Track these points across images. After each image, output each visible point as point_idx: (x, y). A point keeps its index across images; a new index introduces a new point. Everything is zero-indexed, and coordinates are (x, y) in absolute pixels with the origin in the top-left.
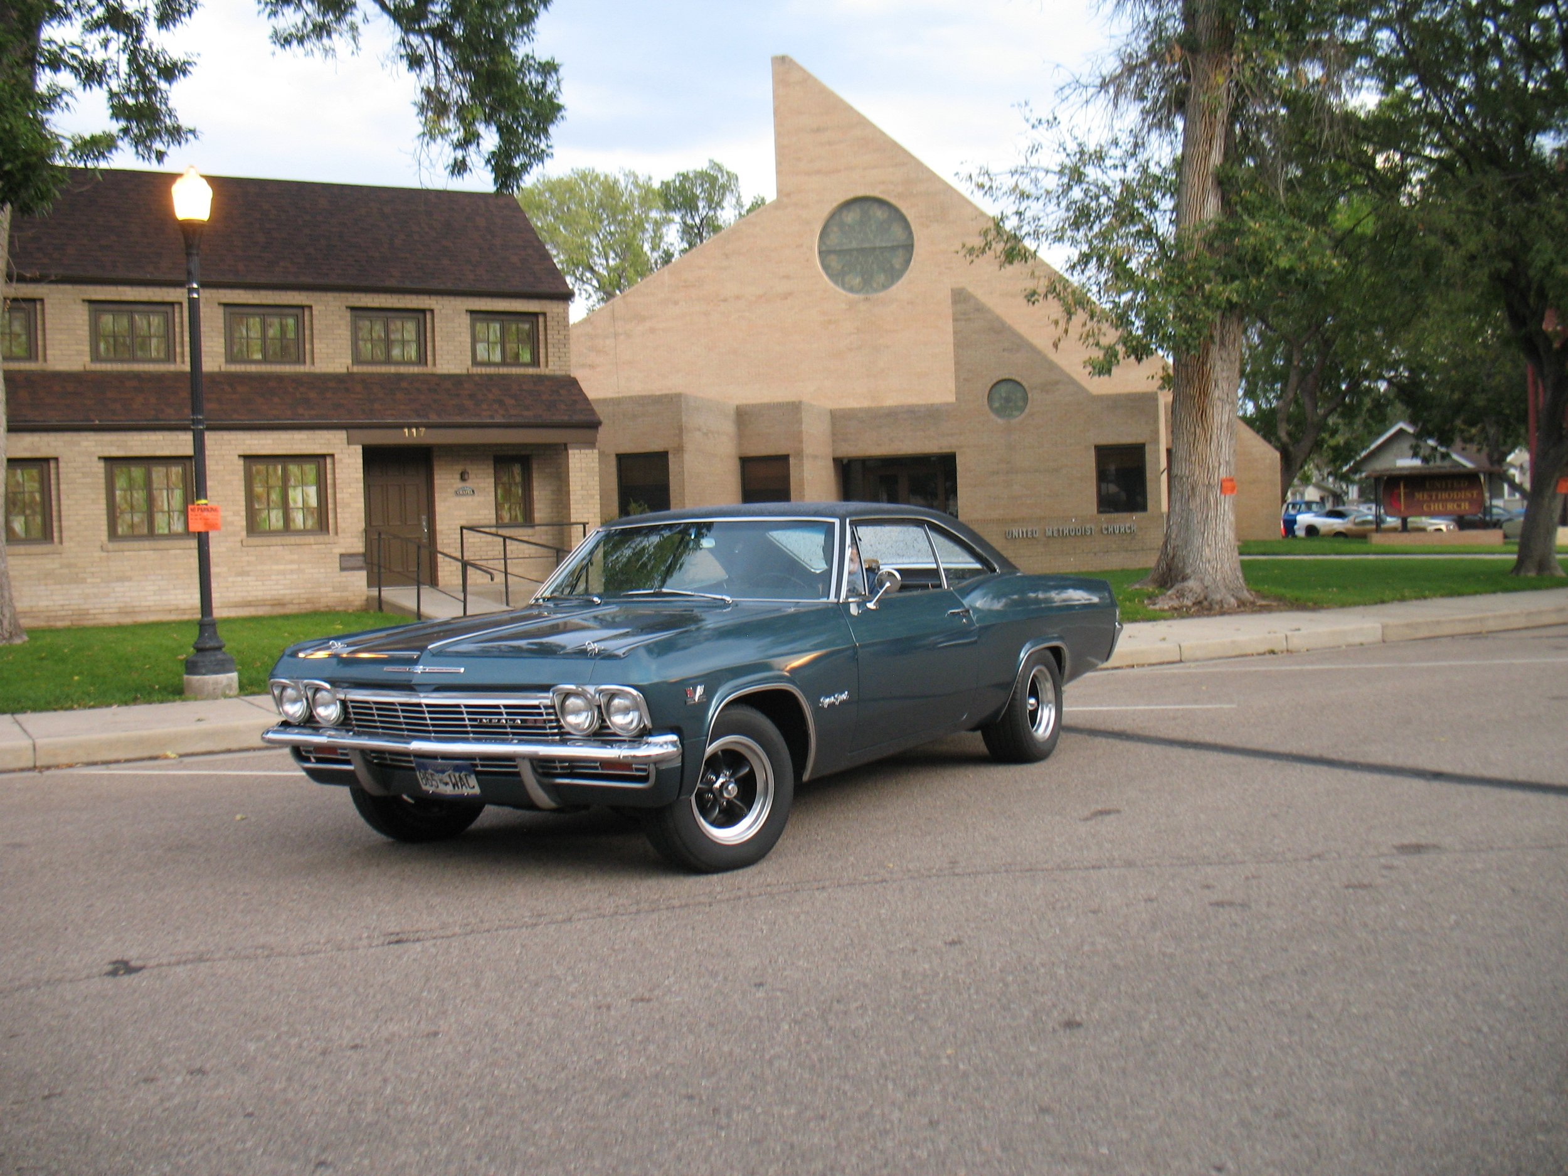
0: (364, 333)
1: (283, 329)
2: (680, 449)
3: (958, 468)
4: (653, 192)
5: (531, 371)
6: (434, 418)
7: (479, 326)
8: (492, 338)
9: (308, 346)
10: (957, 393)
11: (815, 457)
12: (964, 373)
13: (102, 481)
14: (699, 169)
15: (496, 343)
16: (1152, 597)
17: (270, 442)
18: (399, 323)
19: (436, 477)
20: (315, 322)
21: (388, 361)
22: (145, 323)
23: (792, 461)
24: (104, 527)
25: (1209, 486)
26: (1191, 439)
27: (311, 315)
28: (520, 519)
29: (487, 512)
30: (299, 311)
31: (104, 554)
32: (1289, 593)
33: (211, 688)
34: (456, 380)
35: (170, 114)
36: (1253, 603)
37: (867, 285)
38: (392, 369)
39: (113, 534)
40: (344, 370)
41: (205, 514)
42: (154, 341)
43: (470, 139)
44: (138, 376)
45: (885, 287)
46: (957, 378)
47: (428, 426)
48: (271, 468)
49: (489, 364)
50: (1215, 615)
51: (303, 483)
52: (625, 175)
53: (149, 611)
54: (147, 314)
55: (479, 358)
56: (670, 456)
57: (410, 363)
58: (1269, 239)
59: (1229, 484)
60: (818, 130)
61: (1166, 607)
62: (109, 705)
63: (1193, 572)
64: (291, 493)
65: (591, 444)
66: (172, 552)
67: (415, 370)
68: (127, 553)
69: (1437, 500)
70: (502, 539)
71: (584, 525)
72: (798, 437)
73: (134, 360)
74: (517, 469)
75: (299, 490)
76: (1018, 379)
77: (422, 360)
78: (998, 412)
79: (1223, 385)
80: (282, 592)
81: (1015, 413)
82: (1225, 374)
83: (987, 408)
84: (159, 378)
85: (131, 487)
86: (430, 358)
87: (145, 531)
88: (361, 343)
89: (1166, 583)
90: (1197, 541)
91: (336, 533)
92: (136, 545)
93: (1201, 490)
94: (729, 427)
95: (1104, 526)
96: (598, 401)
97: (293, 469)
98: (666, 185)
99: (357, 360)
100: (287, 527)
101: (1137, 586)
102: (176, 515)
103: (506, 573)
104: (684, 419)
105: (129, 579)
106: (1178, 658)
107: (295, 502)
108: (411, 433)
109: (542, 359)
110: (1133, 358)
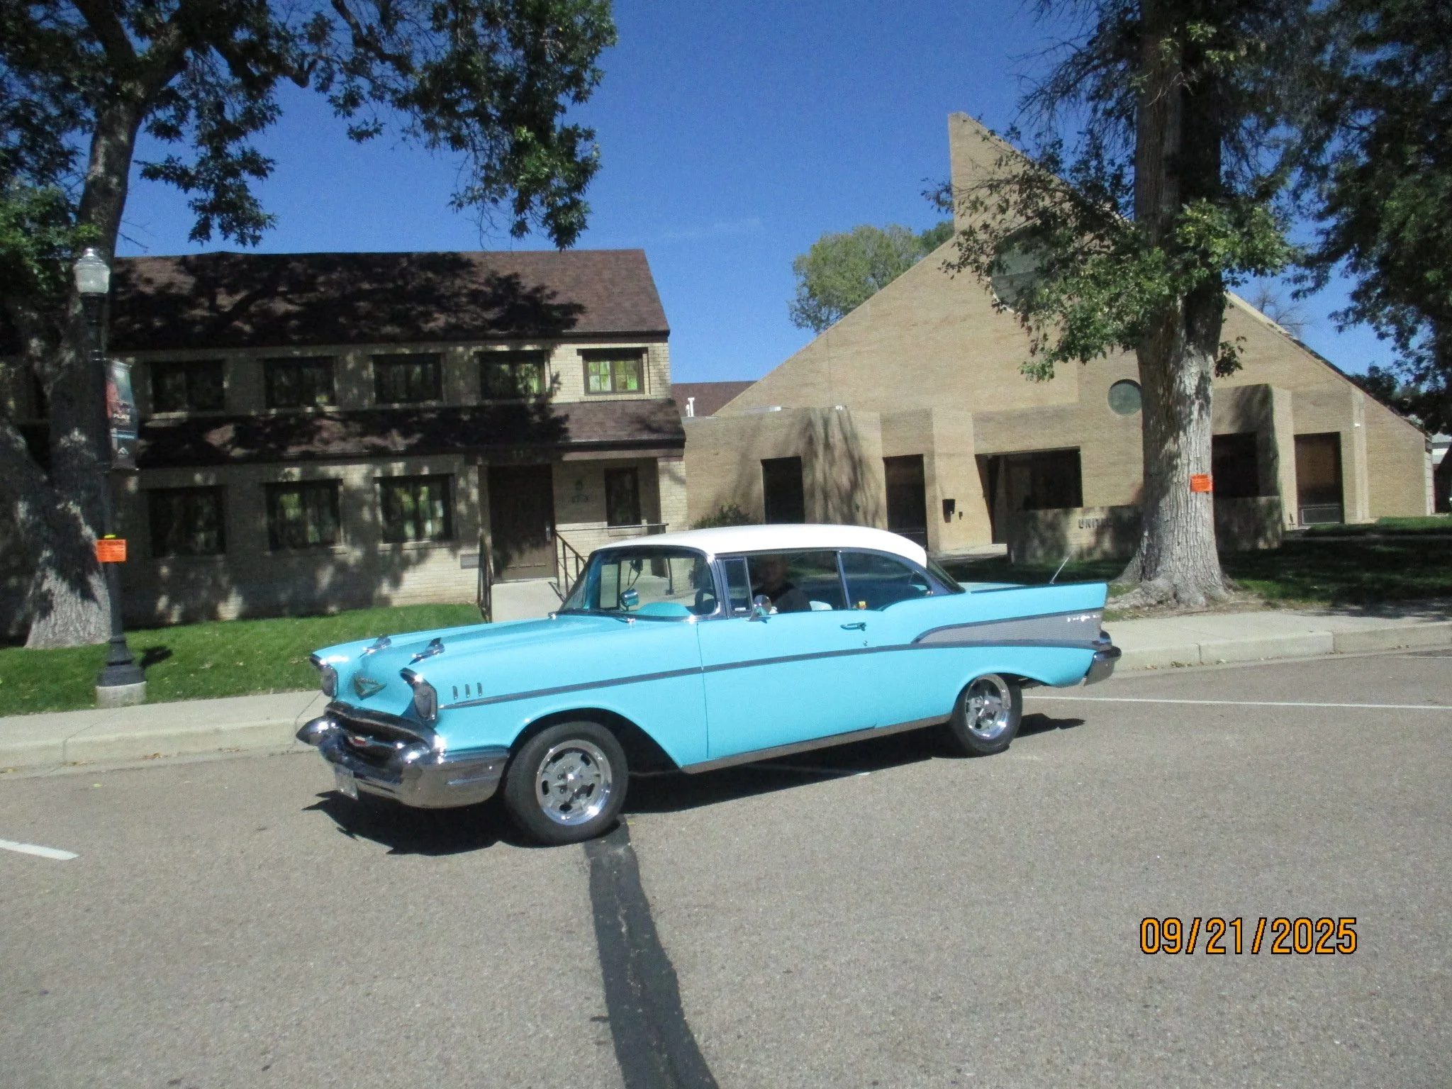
0: (492, 373)
1: (424, 372)
2: (813, 456)
3: (1083, 461)
5: (635, 397)
6: (539, 441)
9: (444, 384)
11: (952, 456)
13: (264, 502)
17: (400, 466)
19: (555, 488)
20: (448, 366)
21: (514, 395)
22: (311, 375)
23: (925, 460)
24: (267, 539)
25: (1179, 484)
27: (446, 360)
28: (631, 521)
29: (598, 516)
30: (436, 359)
34: (569, 408)
36: (1225, 602)
38: (515, 402)
39: (274, 544)
40: (472, 404)
46: (1080, 380)
47: (533, 448)
48: (403, 488)
49: (600, 392)
50: (1173, 615)
51: (431, 499)
54: (311, 368)
55: (592, 388)
56: (803, 461)
57: (532, 396)
59: (1200, 481)
61: (1127, 606)
63: (1163, 569)
64: (421, 507)
65: (679, 456)
66: (320, 557)
67: (534, 401)
68: (285, 559)
71: (669, 525)
72: (930, 439)
73: (301, 404)
74: (627, 480)
77: (541, 393)
78: (1117, 409)
81: (1134, 409)
83: (1108, 406)
86: (547, 391)
88: (490, 382)
91: (457, 539)
92: (292, 552)
93: (1170, 488)
97: (422, 487)
99: (485, 395)
100: (418, 535)
105: (286, 579)
107: (424, 514)
109: (646, 387)
110: (1077, 359)
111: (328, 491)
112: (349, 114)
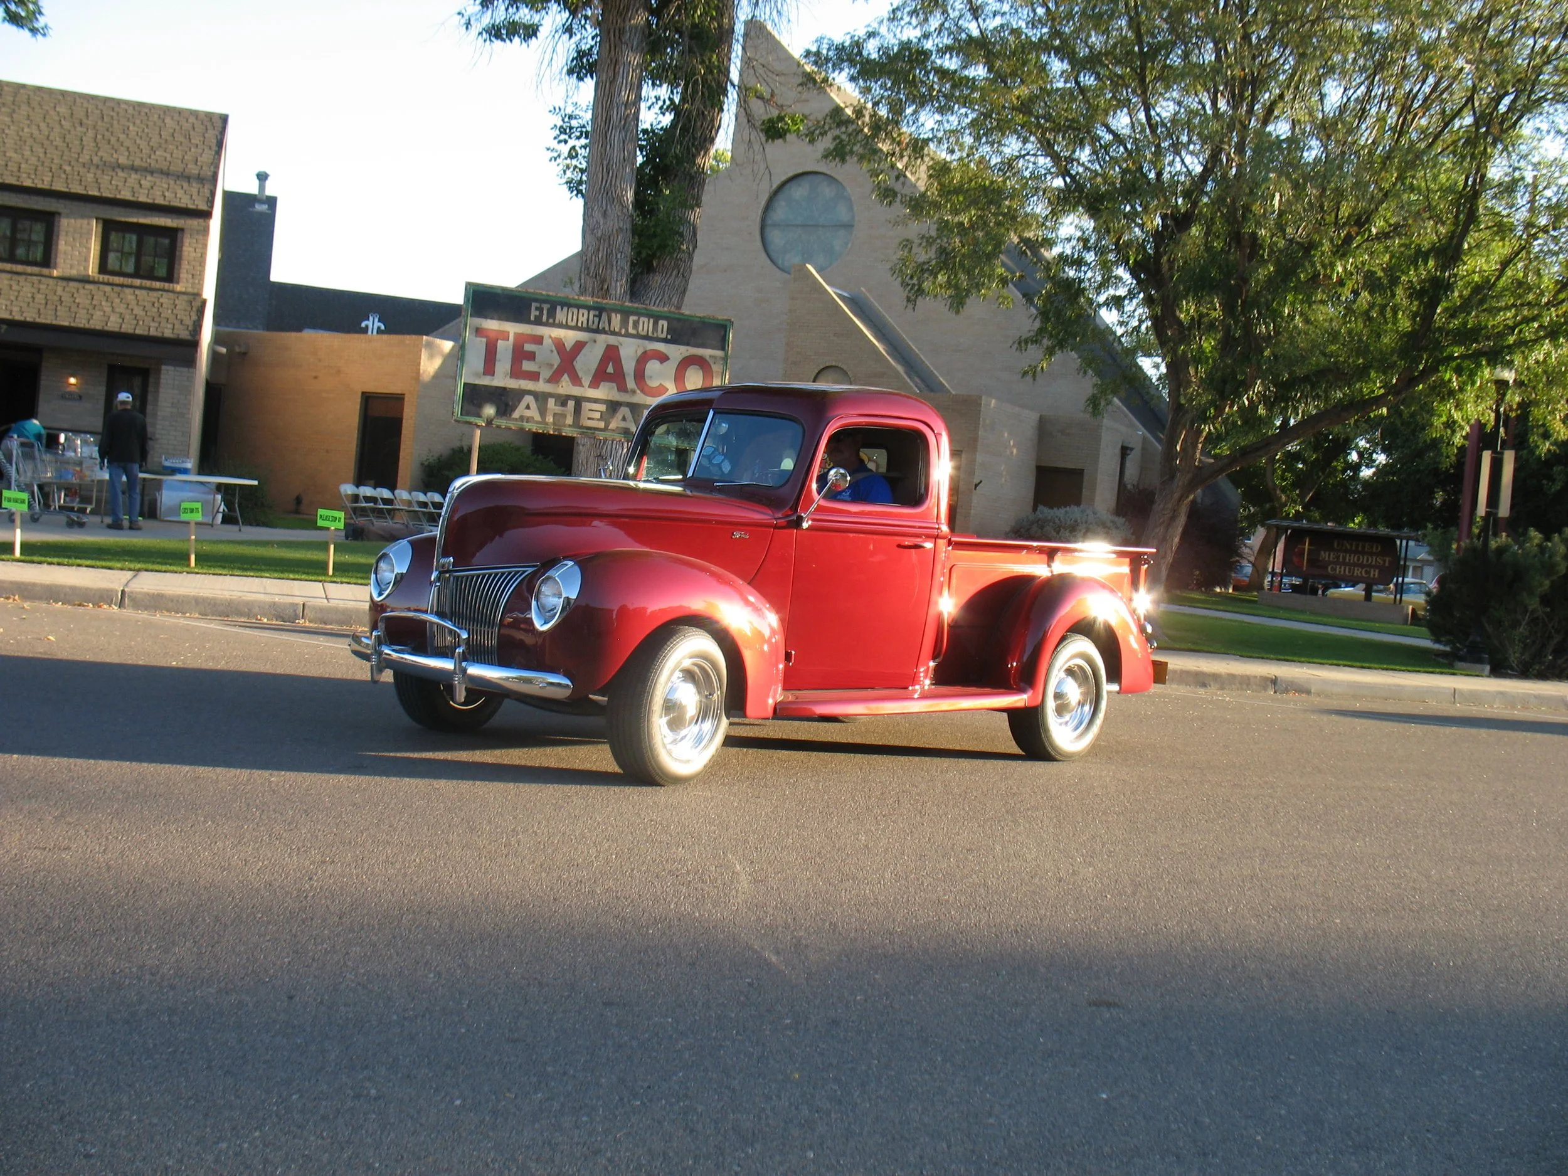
12: (792, 355)
15: (130, 254)
47: (10, 324)
69: (1344, 562)
76: (845, 368)
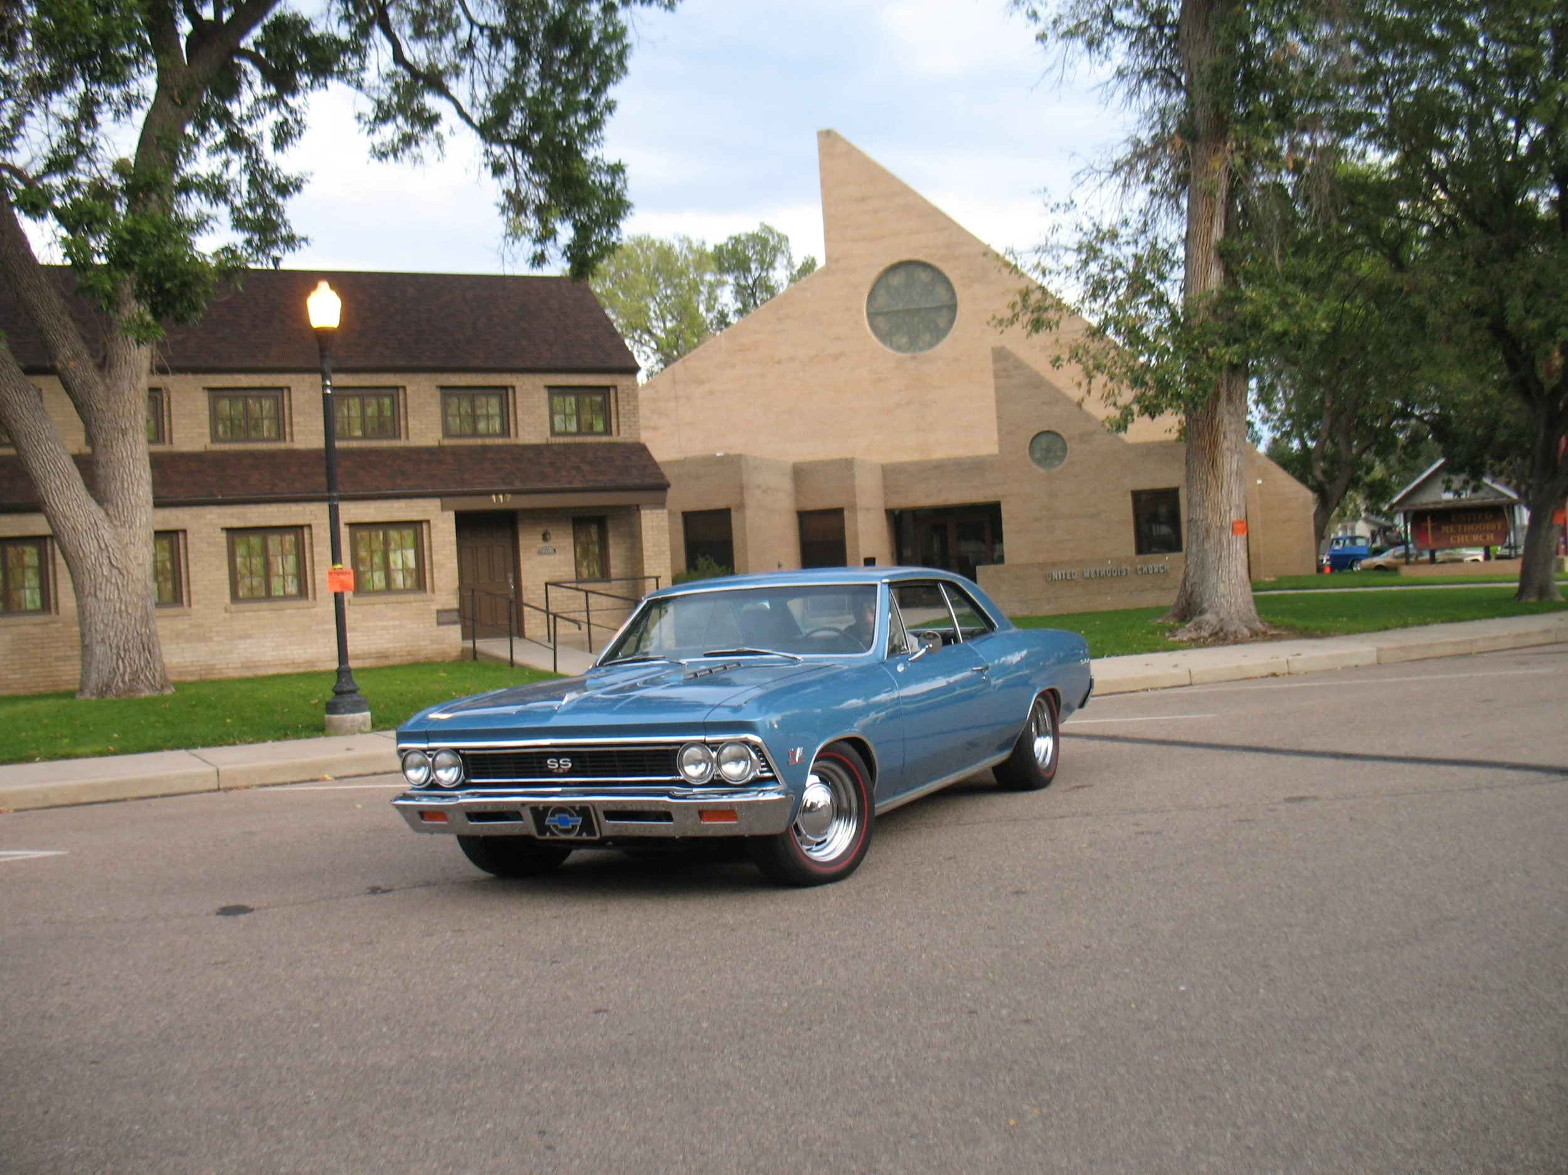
0: (453, 409)
1: (380, 408)
2: (742, 506)
3: (1004, 516)
4: (707, 255)
5: (605, 439)
6: (518, 485)
7: (556, 400)
8: (568, 411)
9: (402, 423)
10: (1000, 445)
11: (868, 509)
12: (1006, 427)
13: (225, 550)
14: (750, 232)
15: (571, 415)
16: (1172, 631)
17: (372, 511)
18: (484, 400)
19: (521, 538)
20: (409, 401)
21: (475, 434)
22: (258, 406)
23: (846, 513)
24: (227, 591)
25: (1221, 528)
26: (1204, 486)
27: (405, 394)
28: (597, 575)
29: (566, 569)
30: (394, 392)
31: (227, 615)
32: (1299, 623)
33: (349, 725)
34: (537, 449)
35: (285, 223)
36: (1265, 633)
37: (914, 344)
38: (479, 441)
39: (235, 597)
40: (434, 443)
41: (341, 577)
42: (266, 423)
43: (547, 235)
44: (252, 454)
45: (931, 345)
46: (999, 430)
47: (513, 493)
48: (373, 534)
49: (566, 434)
50: (1228, 644)
51: (402, 547)
52: (680, 241)
53: (268, 665)
54: (259, 399)
56: (733, 513)
57: (494, 435)
58: (1265, 306)
59: (1240, 526)
60: (863, 199)
61: (1185, 639)
62: (264, 741)
63: (1210, 606)
64: (392, 557)
65: (661, 504)
66: (288, 611)
67: (500, 441)
68: (247, 614)
69: (1463, 533)
70: (583, 594)
71: (657, 578)
72: (851, 491)
73: (249, 439)
74: (594, 530)
75: (399, 553)
76: (1057, 431)
77: (505, 432)
78: (1039, 462)
79: (1231, 436)
80: (386, 646)
81: (1057, 463)
82: (1233, 427)
83: (1029, 459)
84: (271, 455)
85: (250, 555)
86: (512, 430)
87: (263, 594)
88: (450, 419)
89: (1186, 617)
90: (1213, 578)
91: (433, 591)
92: (255, 606)
93: (1214, 532)
94: (786, 484)
95: (1139, 567)
96: (665, 463)
97: (394, 534)
98: (719, 249)
99: (447, 433)
100: (389, 588)
101: (1160, 621)
102: (290, 578)
103: (589, 623)
104: (745, 477)
105: (250, 637)
106: (1188, 682)
107: (395, 563)
108: (498, 499)
109: (614, 428)
110: (1146, 416)
111: (293, 537)
112: (372, 131)
